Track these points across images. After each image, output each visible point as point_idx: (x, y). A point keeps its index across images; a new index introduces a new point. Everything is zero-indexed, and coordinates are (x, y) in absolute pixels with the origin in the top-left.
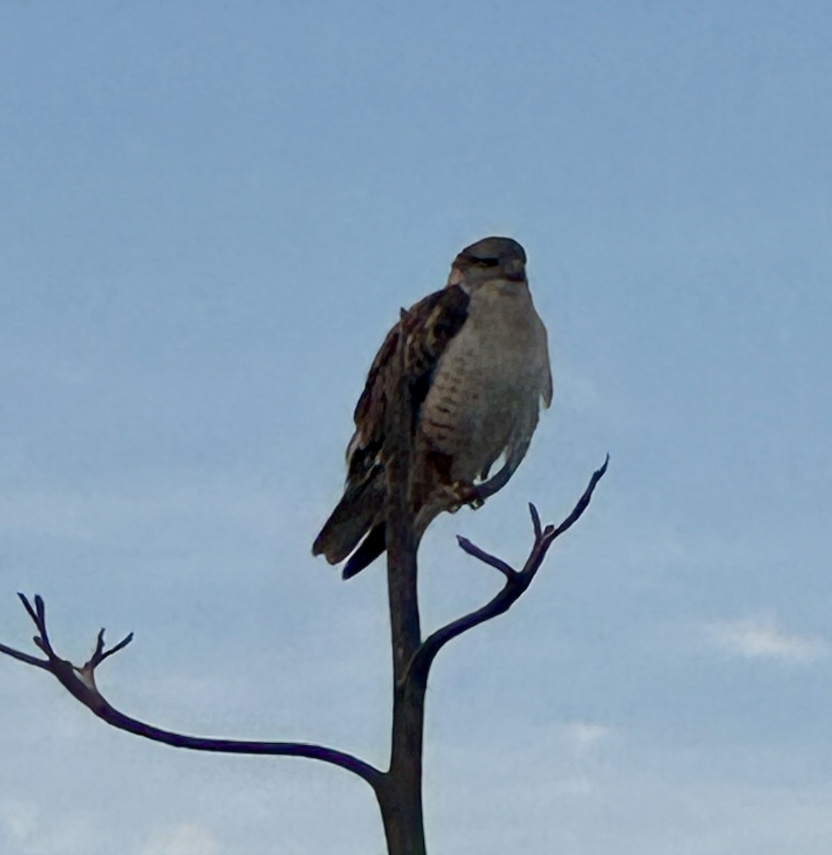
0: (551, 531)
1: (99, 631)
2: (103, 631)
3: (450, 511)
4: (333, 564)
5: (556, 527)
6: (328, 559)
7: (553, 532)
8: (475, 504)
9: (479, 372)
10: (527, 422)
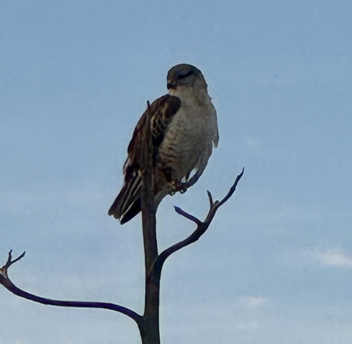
0: (218, 203)
1: (9, 251)
2: (11, 251)
3: (171, 195)
4: (117, 218)
5: (220, 201)
6: (115, 217)
7: (219, 203)
8: (182, 191)
9: (185, 130)
10: (206, 153)
